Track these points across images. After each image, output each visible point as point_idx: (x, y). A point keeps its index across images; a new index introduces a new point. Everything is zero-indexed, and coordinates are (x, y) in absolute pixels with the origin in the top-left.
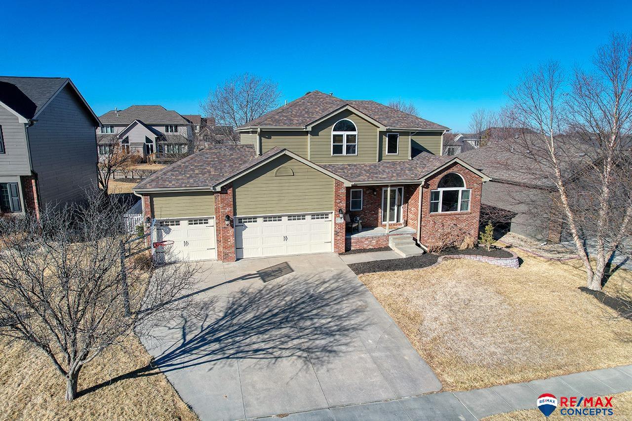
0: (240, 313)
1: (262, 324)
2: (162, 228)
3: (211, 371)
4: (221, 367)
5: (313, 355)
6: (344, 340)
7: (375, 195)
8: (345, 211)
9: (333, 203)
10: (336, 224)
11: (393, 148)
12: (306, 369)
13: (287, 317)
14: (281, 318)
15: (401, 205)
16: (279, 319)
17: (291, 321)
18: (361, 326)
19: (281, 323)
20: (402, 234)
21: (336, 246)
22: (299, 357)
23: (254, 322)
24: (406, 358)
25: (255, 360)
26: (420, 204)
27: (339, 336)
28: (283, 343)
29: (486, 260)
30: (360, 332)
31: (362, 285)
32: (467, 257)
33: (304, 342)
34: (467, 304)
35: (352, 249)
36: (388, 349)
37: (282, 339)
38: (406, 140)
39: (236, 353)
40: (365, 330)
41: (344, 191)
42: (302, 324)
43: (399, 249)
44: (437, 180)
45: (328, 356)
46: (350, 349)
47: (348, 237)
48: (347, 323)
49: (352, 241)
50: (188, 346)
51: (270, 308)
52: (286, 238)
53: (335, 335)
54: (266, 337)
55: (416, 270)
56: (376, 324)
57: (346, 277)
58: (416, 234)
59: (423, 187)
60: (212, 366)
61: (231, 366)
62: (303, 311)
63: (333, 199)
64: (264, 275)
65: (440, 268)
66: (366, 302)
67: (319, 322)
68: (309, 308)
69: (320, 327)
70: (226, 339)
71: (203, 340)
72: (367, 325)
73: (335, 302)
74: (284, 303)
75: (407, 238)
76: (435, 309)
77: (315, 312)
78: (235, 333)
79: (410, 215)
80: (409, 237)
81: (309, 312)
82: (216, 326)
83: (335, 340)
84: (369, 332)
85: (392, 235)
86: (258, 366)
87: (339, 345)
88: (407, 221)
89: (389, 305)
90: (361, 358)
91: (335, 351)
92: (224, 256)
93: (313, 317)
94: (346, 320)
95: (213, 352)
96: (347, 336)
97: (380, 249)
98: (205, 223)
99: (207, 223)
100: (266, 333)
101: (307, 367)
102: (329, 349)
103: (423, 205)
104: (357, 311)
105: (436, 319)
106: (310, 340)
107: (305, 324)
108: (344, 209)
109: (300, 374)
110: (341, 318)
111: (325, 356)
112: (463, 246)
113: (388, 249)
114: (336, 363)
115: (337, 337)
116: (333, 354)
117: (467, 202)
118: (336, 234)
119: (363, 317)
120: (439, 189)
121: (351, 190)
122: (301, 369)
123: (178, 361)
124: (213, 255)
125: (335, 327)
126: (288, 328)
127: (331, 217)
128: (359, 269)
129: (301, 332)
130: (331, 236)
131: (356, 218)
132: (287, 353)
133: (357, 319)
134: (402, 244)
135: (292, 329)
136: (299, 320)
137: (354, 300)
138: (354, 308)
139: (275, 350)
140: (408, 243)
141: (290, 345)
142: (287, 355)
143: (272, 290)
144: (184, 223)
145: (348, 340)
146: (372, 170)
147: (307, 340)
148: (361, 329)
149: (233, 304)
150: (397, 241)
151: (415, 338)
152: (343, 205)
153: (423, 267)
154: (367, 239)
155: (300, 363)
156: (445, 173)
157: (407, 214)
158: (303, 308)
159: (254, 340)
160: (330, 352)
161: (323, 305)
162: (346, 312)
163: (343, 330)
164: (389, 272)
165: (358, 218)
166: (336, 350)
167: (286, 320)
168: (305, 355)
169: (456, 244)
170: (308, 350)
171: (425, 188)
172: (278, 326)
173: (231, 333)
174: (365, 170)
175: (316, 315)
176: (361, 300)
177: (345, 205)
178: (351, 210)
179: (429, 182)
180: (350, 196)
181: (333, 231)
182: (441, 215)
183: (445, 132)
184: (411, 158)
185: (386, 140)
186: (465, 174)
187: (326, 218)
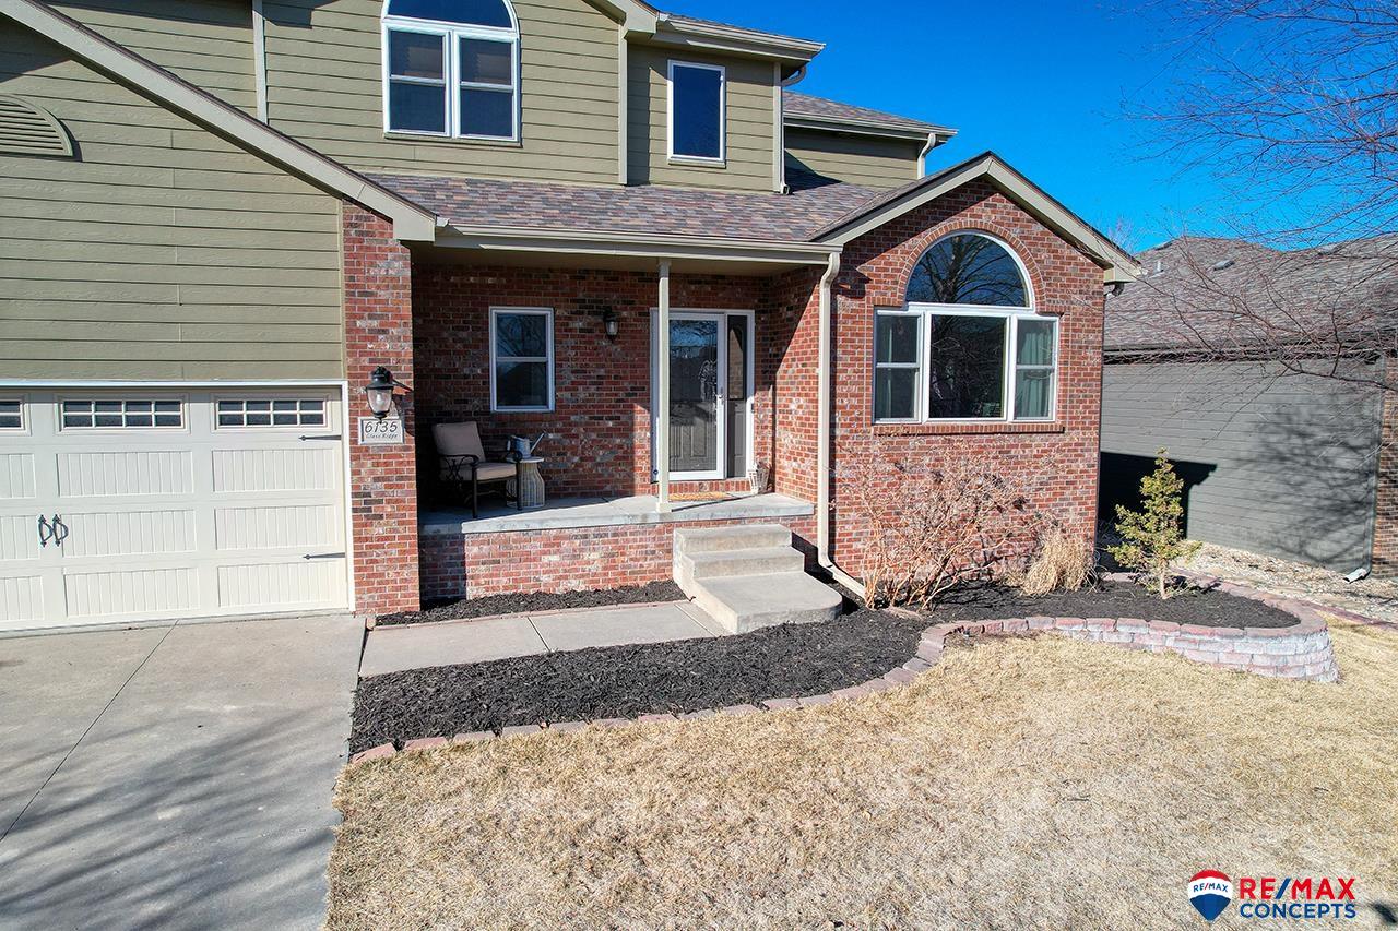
7: (611, 338)
8: (409, 382)
9: (340, 333)
10: (359, 453)
11: (698, 134)
15: (744, 398)
20: (740, 520)
21: (365, 576)
26: (822, 371)
29: (1170, 643)
31: (319, 842)
32: (1070, 627)
35: (472, 592)
38: (757, 103)
41: (401, 269)
43: (712, 588)
44: (903, 258)
47: (444, 529)
49: (471, 551)
55: (781, 706)
57: (256, 771)
58: (807, 520)
59: (835, 290)
63: (340, 315)
75: (760, 535)
79: (786, 439)
80: (775, 535)
85: (688, 524)
88: (772, 471)
97: (622, 595)
103: (841, 377)
108: (407, 368)
112: (1039, 580)
113: (664, 591)
117: (1044, 377)
118: (365, 507)
120: (914, 309)
121: (494, 311)
127: (336, 414)
131: (515, 443)
134: (733, 564)
140: (765, 562)
150: (710, 552)
152: (398, 348)
153: (826, 690)
154: (554, 543)
156: (940, 230)
157: (774, 439)
165: (525, 446)
169: (999, 569)
171: (845, 293)
177: (408, 347)
178: (494, 407)
179: (865, 269)
180: (487, 341)
181: (349, 490)
182: (927, 433)
183: (931, 139)
184: (783, 185)
185: (664, 93)
186: (1029, 245)
187: (307, 420)
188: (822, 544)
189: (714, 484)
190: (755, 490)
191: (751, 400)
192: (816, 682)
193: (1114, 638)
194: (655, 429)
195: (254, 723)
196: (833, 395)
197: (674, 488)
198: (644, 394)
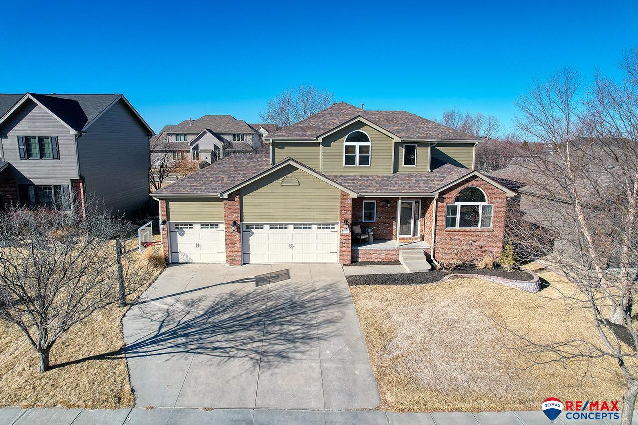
0: (219, 313)
1: (233, 325)
2: (177, 230)
3: (167, 362)
4: (177, 360)
5: (265, 359)
6: (302, 348)
7: (389, 207)
8: (351, 222)
9: (339, 213)
10: (341, 235)
11: (409, 161)
12: (252, 371)
13: (260, 321)
14: (253, 321)
15: (418, 219)
16: (251, 322)
17: (262, 325)
18: (327, 337)
19: (251, 326)
20: (414, 248)
21: (342, 257)
22: (252, 358)
23: (228, 322)
24: (356, 372)
25: (210, 356)
26: (434, 218)
27: (300, 344)
28: (244, 344)
29: (501, 282)
30: (323, 342)
31: (350, 297)
32: (481, 276)
33: (264, 346)
34: (451, 325)
35: (359, 260)
36: (342, 361)
37: (245, 341)
38: (424, 152)
39: (197, 349)
40: (329, 341)
41: (350, 202)
42: (269, 329)
43: (406, 263)
44: (454, 193)
45: (279, 361)
46: (304, 357)
47: (355, 248)
48: (314, 332)
49: (360, 252)
50: (159, 338)
51: (249, 311)
52: (291, 246)
53: (297, 342)
54: (231, 337)
55: (413, 286)
56: (343, 336)
57: (337, 288)
58: (429, 248)
59: (437, 201)
60: (170, 358)
61: (186, 359)
62: (278, 316)
63: (339, 210)
64: (259, 280)
65: (441, 286)
66: (344, 314)
67: (286, 328)
68: (284, 315)
69: (286, 333)
70: (195, 335)
71: (174, 334)
72: (333, 336)
73: (314, 311)
74: (264, 307)
75: (418, 252)
76: (413, 327)
77: (289, 318)
78: (204, 331)
79: (426, 230)
80: (421, 252)
81: (283, 318)
82: (193, 322)
83: (294, 347)
84: (332, 343)
85: (403, 249)
86: (210, 363)
87: (296, 352)
88: (423, 235)
89: (367, 319)
90: (311, 367)
91: (288, 358)
92: (231, 260)
93: (284, 323)
94: (315, 329)
95: (177, 346)
96: (308, 344)
97: (388, 263)
98: (216, 227)
99: (218, 227)
100: (233, 334)
101: (254, 369)
102: (284, 354)
103: (438, 219)
104: (331, 322)
105: (409, 337)
106: (270, 344)
107: (273, 329)
108: (350, 220)
109: (244, 375)
110: (311, 327)
111: (276, 361)
112: (481, 265)
113: (397, 262)
114: (284, 368)
115: (298, 344)
116: (285, 360)
117: (490, 218)
118: (342, 244)
119: (333, 327)
120: (456, 204)
121: (364, 201)
122: (247, 370)
123: (144, 350)
124: (223, 258)
125: (301, 335)
126: (256, 331)
127: (337, 227)
128: (354, 281)
129: (266, 336)
130: (336, 247)
131: (368, 230)
132: (242, 354)
133: (326, 329)
134: (411, 258)
135: (259, 333)
136: (269, 324)
137: (334, 311)
138: (329, 318)
139: (233, 349)
140: (418, 258)
141: (249, 346)
142: (241, 356)
143: (260, 294)
144: (197, 227)
145: (307, 348)
146: (384, 182)
147: (267, 344)
148: (325, 340)
149: (217, 304)
150: (407, 255)
151: (377, 354)
152: (349, 216)
153: (422, 284)
154: (376, 251)
155: (249, 364)
156: (463, 187)
157: (424, 229)
158: (278, 314)
159: (219, 339)
160: (283, 357)
161: (300, 312)
162: (319, 321)
163: (306, 338)
164: (382, 286)
165: (370, 230)
166: (290, 356)
167: (258, 323)
168: (258, 357)
169: (475, 262)
170: (263, 354)
171: (439, 201)
172: (247, 328)
173: (202, 330)
174: (376, 182)
175: (288, 321)
176: (340, 311)
177: (351, 216)
178: (363, 221)
179: (444, 196)
180: (362, 208)
181: (339, 241)
182: (458, 231)
183: (477, 143)
184: (430, 170)
185: (403, 151)
186: (486, 189)
187: (332, 228)
188: (432, 254)
189: (410, 238)
190: (419, 240)
191: (419, 220)
192: (421, 282)
193: (490, 280)
194: (397, 225)
195: (334, 281)
196: (436, 223)
197: (400, 239)
198: (395, 218)
